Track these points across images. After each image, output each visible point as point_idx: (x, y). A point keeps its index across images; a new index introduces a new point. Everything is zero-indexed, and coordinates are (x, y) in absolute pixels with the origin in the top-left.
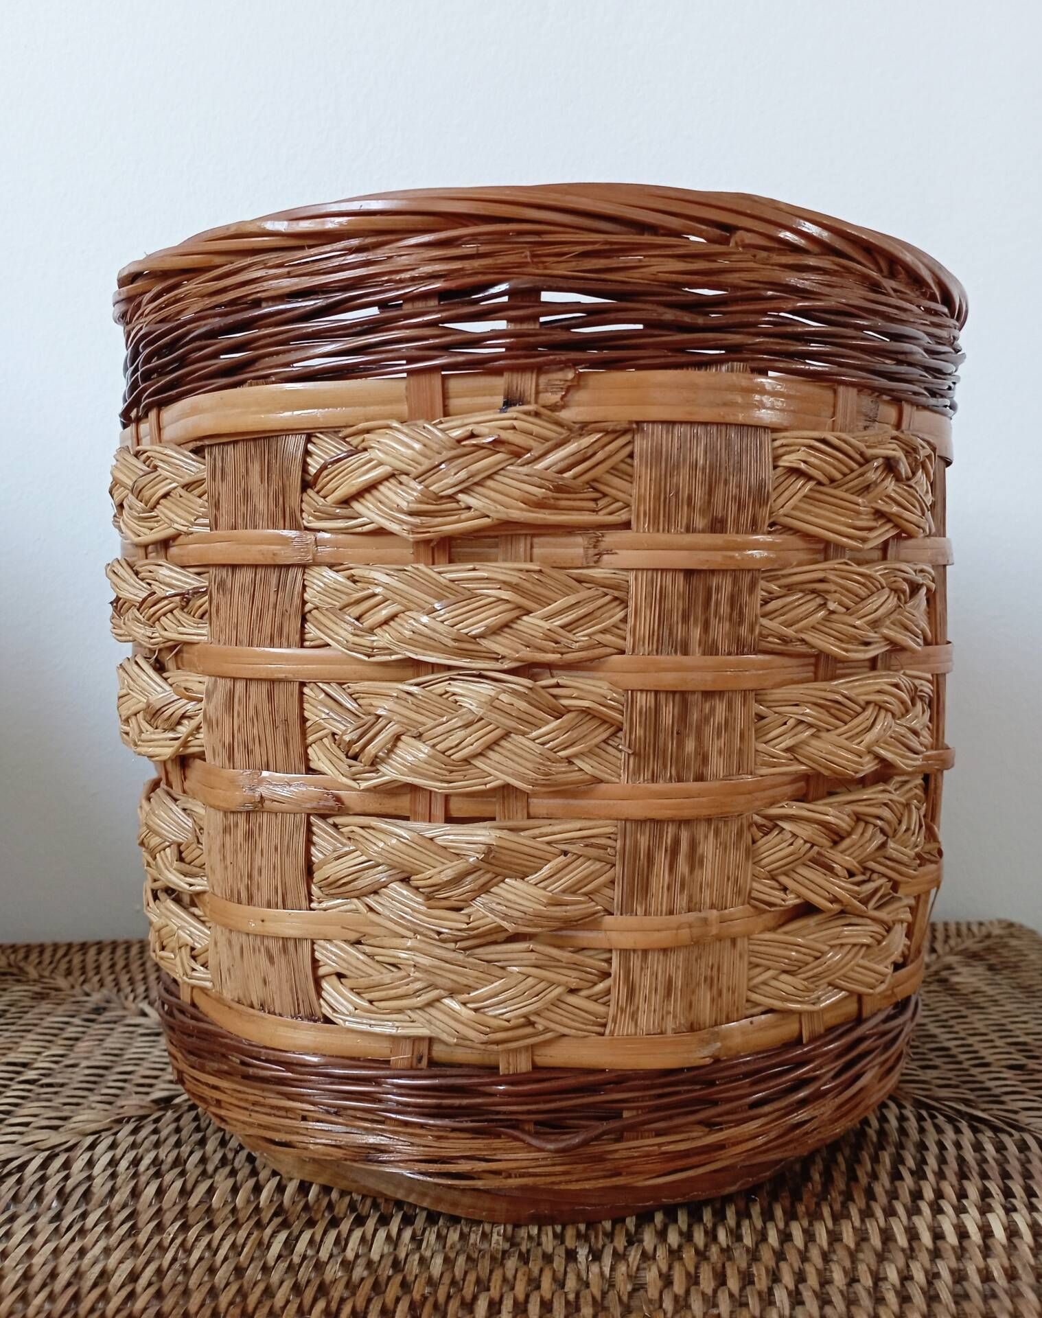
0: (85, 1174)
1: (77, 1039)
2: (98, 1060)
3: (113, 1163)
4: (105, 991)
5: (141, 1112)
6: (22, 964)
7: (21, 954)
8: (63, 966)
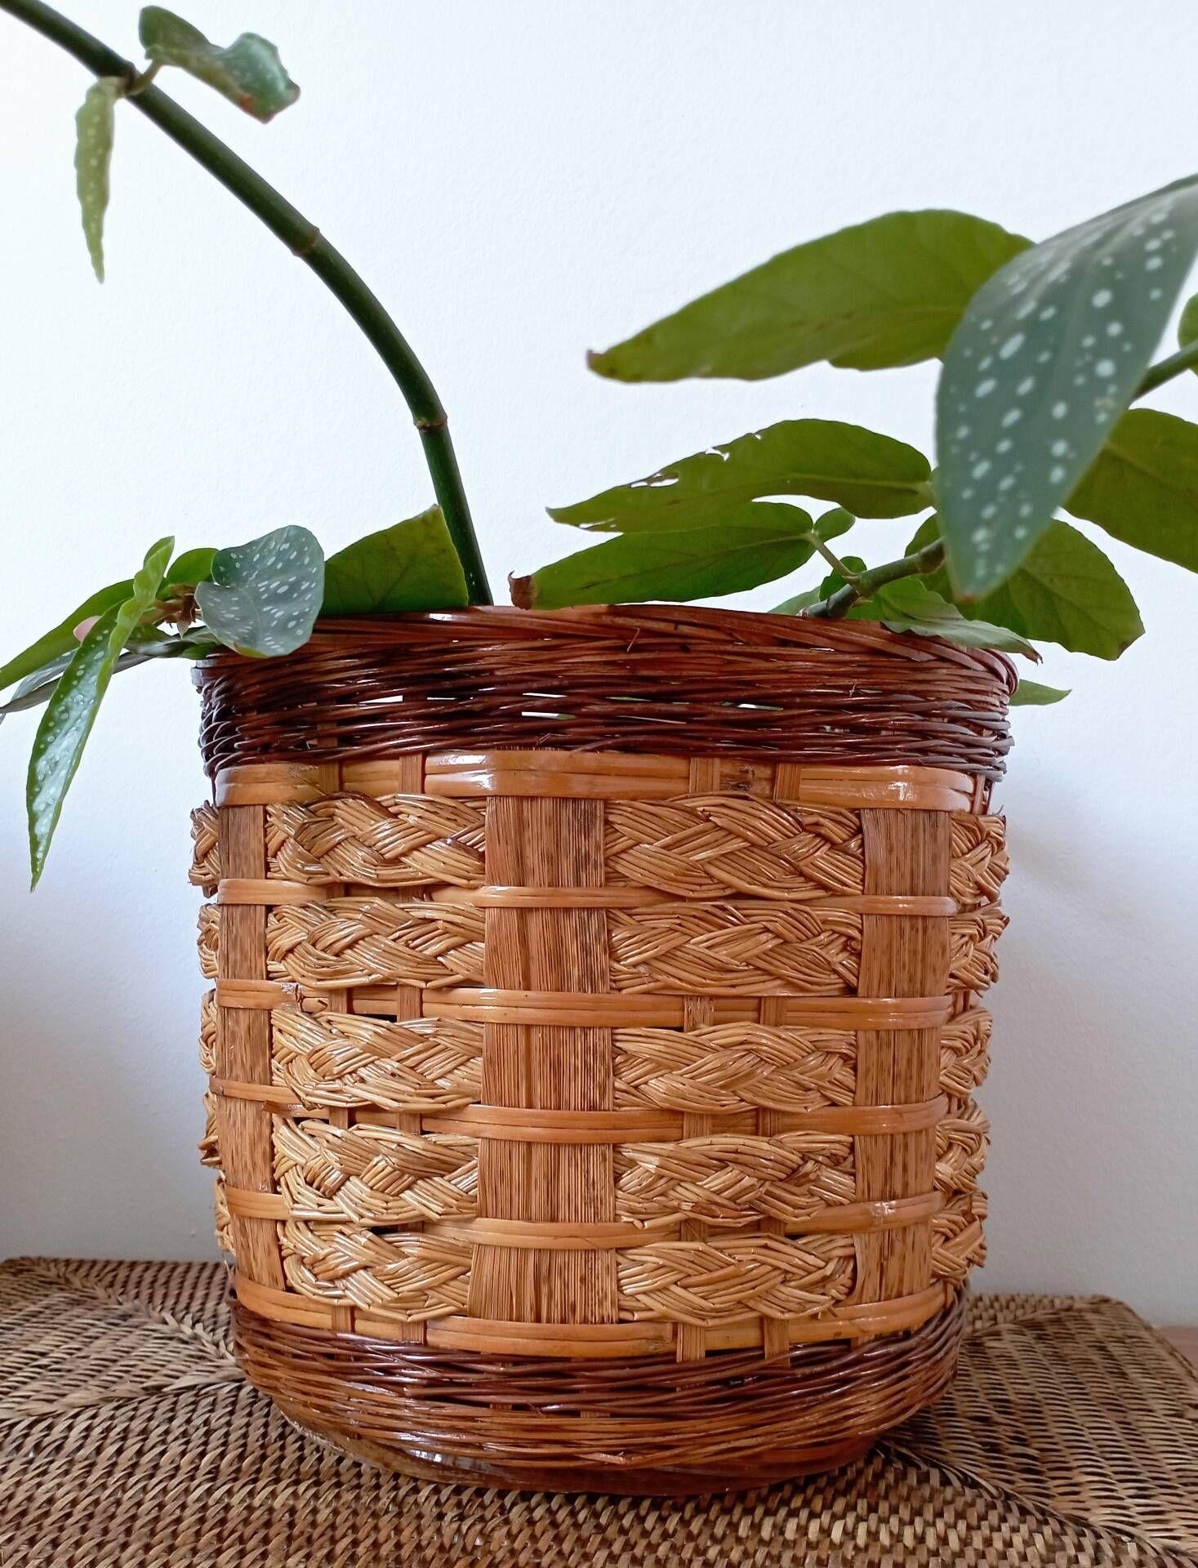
0: (63, 1435)
1: (97, 1338)
2: (109, 1354)
3: (89, 1429)
4: (137, 1302)
5: (129, 1395)
6: (69, 1276)
7: (72, 1267)
8: (109, 1278)
